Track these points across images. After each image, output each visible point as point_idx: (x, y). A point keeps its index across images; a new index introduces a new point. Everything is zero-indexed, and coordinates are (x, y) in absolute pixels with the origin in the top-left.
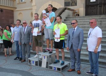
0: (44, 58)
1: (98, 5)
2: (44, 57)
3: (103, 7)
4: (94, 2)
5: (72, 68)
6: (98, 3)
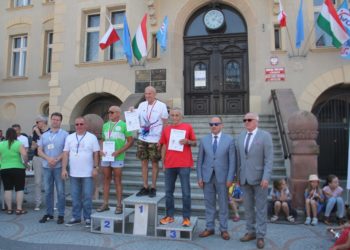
0: (141, 211)
1: (211, 93)
2: (141, 208)
3: (221, 99)
4: (200, 88)
5: (209, 229)
6: (212, 90)
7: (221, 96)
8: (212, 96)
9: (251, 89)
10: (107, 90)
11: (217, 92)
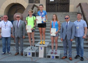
0: (41, 49)
1: (56, 4)
3: (59, 6)
6: (56, 3)
7: (59, 5)
8: (56, 5)
9: (70, 3)
10: (18, 2)
11: (58, 3)
